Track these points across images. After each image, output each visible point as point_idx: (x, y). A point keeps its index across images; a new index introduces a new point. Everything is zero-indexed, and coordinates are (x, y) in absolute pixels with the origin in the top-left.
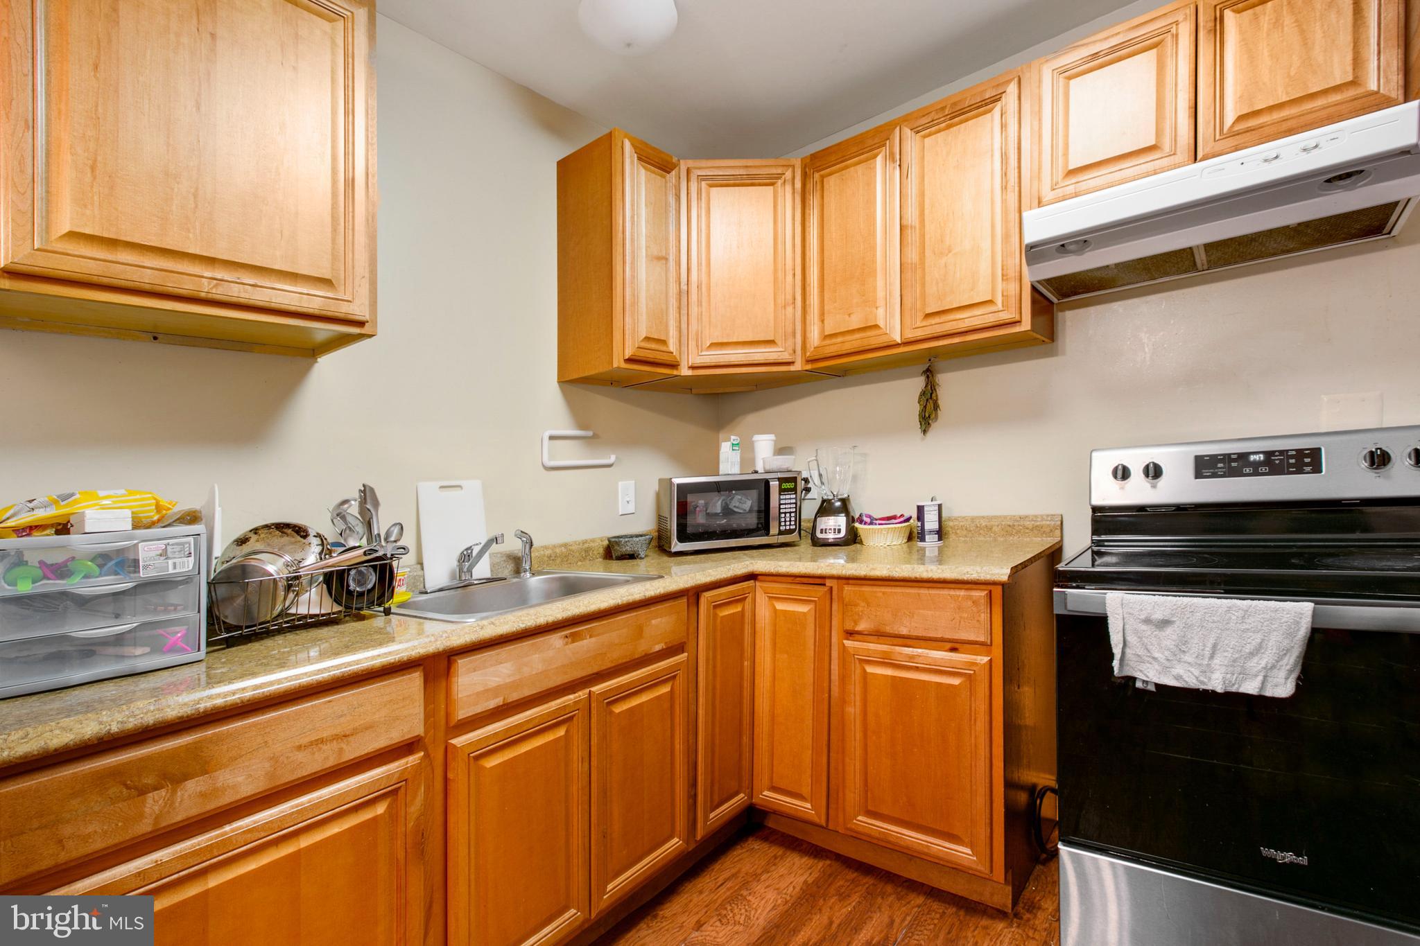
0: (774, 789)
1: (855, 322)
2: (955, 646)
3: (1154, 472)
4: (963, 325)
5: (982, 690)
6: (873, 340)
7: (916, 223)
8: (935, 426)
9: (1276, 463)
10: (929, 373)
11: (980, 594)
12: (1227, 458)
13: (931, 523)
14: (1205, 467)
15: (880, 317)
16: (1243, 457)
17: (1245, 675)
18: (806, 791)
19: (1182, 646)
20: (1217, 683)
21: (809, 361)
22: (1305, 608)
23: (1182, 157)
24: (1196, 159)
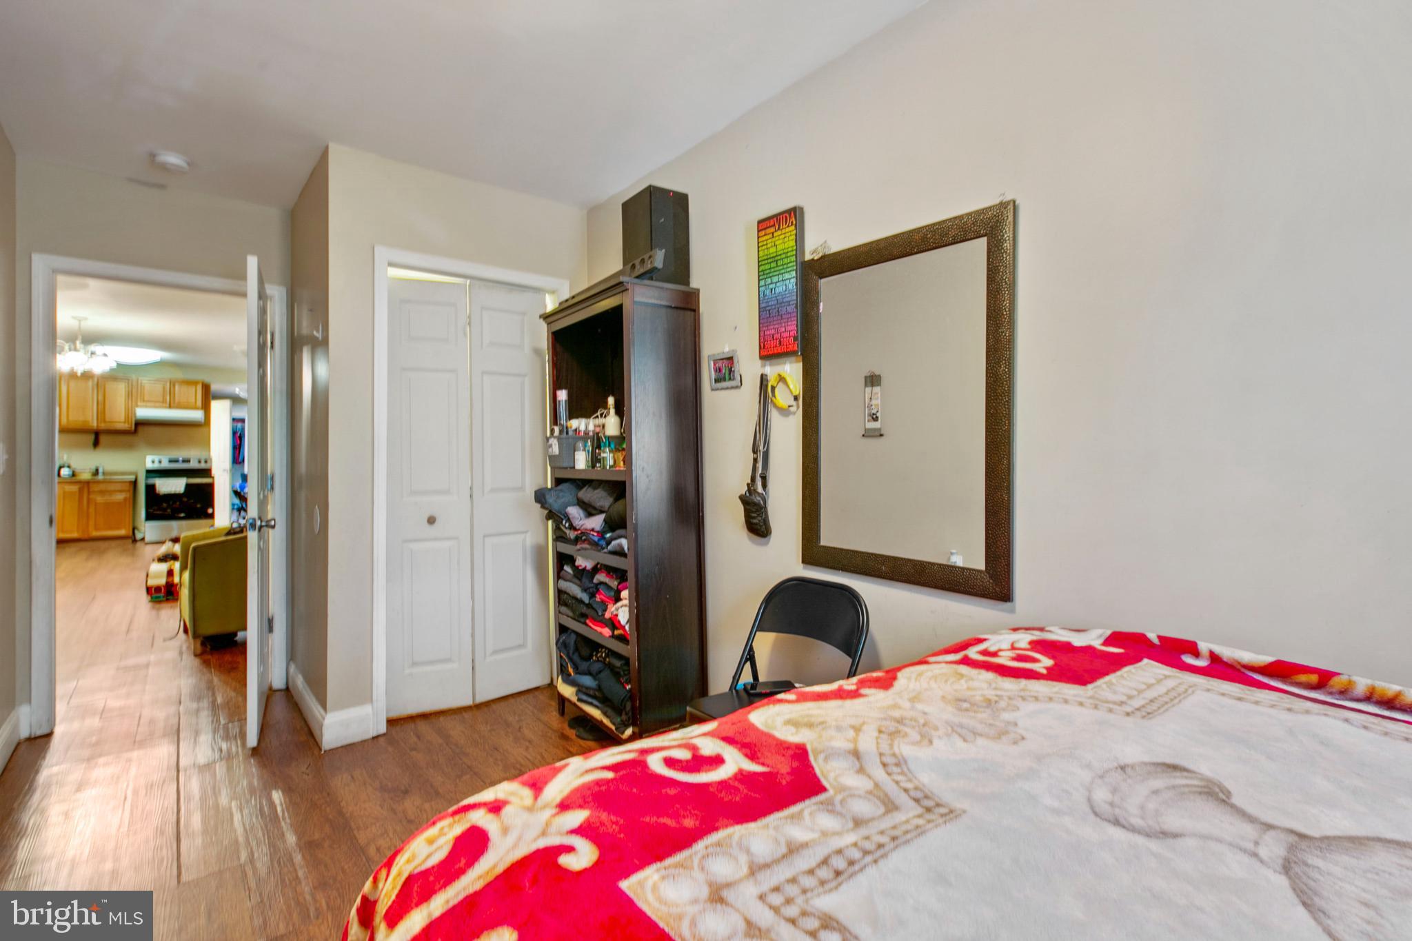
1: (80, 419)
2: (120, 493)
3: (160, 462)
4: (115, 428)
5: (128, 499)
6: (87, 425)
7: (102, 400)
8: (98, 447)
9: (184, 461)
10: (97, 434)
11: (127, 483)
12: (174, 460)
13: (100, 472)
14: (171, 461)
15: (90, 420)
16: (177, 460)
17: (177, 489)
19: (167, 486)
20: (173, 491)
22: (185, 479)
23: (168, 405)
24: (170, 407)
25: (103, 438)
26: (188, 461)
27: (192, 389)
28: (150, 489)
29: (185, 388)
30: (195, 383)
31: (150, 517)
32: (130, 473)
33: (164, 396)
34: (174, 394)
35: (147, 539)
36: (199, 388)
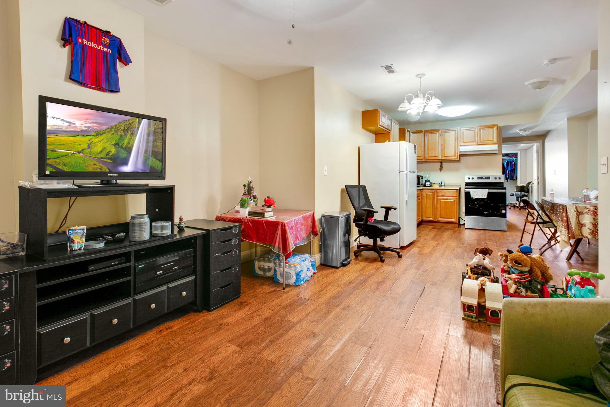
0: (426, 217)
1: (434, 155)
2: (452, 197)
3: (473, 178)
4: (450, 158)
5: (456, 201)
6: (436, 158)
7: (443, 143)
8: (442, 171)
9: (486, 178)
10: (441, 163)
11: (456, 191)
12: (481, 177)
13: (443, 184)
14: (479, 178)
15: (437, 155)
16: (482, 177)
17: (482, 196)
18: (431, 217)
19: (477, 194)
20: (480, 197)
21: (425, 160)
22: (488, 190)
23: (477, 144)
24: (478, 144)
25: (444, 165)
26: (489, 178)
27: (491, 130)
28: (468, 195)
29: (486, 131)
30: (492, 126)
31: (467, 213)
32: (458, 186)
33: (474, 138)
34: (480, 134)
35: (466, 226)
36: (495, 128)
